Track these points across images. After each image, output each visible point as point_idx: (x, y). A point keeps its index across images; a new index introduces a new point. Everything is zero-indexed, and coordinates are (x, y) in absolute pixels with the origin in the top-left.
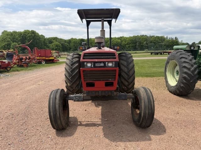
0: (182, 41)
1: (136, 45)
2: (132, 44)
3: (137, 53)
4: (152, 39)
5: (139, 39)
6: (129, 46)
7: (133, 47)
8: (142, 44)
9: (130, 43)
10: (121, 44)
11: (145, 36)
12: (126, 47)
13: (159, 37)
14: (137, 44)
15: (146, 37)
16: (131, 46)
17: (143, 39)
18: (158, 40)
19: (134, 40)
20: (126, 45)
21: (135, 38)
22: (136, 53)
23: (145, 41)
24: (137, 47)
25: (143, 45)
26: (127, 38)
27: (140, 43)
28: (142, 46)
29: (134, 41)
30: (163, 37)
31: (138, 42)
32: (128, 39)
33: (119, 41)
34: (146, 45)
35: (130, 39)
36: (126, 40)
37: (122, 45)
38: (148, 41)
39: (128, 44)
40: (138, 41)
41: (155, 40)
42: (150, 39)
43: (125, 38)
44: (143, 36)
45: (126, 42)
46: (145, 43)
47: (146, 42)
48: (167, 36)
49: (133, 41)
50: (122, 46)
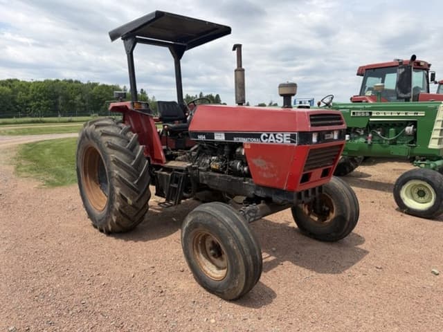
0: (154, 97)
1: (56, 104)
2: (45, 100)
3: (73, 122)
4: (94, 91)
5: (63, 88)
6: (39, 106)
7: (51, 107)
8: (70, 101)
9: (41, 98)
10: (13, 98)
11: (76, 82)
12: (31, 107)
13: (107, 86)
14: (60, 100)
15: (79, 84)
16: (44, 105)
17: (72, 89)
18: (108, 93)
19: (49, 90)
20: (27, 102)
21: (51, 86)
22: (70, 121)
23: (77, 94)
24: (60, 107)
25: (76, 104)
26: (29, 84)
27: (67, 98)
28: (73, 105)
29: (50, 92)
30: (115, 86)
31: (60, 97)
32: (31, 87)
33: (7, 89)
34: (82, 104)
35: (37, 87)
36: (28, 90)
37: (17, 101)
38: (86, 95)
39: (33, 99)
40: (62, 94)
41: (100, 93)
42: (90, 90)
43: (24, 85)
44: (71, 81)
45: (27, 94)
46: (78, 98)
47: (80, 95)
48: (125, 87)
49: (46, 91)
50: (17, 104)
